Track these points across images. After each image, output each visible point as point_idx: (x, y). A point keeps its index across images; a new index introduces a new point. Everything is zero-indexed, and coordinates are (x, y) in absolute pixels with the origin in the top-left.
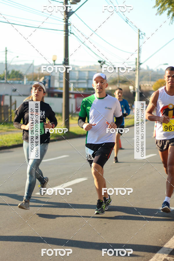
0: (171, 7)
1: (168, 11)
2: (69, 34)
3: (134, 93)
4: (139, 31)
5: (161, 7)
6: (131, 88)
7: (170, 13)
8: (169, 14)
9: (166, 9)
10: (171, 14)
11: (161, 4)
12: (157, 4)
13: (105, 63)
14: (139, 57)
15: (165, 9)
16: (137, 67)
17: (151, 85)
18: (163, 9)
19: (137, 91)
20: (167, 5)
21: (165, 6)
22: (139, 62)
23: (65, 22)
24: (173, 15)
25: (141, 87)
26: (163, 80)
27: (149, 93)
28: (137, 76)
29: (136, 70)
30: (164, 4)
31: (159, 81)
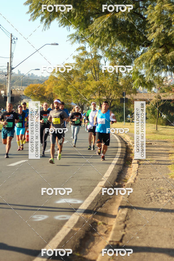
0: (44, 13)
1: (42, 18)
3: (6, 98)
5: (35, 13)
6: (3, 92)
7: (43, 19)
8: (42, 20)
10: (44, 20)
11: (34, 11)
14: (11, 62)
15: (38, 15)
16: (9, 72)
17: (22, 90)
18: (37, 16)
19: (9, 96)
21: (39, 12)
22: (11, 67)
24: (46, 22)
25: (12, 91)
26: (34, 85)
27: (20, 97)
28: (9, 80)
29: (8, 74)
30: (37, 10)
31: (30, 86)
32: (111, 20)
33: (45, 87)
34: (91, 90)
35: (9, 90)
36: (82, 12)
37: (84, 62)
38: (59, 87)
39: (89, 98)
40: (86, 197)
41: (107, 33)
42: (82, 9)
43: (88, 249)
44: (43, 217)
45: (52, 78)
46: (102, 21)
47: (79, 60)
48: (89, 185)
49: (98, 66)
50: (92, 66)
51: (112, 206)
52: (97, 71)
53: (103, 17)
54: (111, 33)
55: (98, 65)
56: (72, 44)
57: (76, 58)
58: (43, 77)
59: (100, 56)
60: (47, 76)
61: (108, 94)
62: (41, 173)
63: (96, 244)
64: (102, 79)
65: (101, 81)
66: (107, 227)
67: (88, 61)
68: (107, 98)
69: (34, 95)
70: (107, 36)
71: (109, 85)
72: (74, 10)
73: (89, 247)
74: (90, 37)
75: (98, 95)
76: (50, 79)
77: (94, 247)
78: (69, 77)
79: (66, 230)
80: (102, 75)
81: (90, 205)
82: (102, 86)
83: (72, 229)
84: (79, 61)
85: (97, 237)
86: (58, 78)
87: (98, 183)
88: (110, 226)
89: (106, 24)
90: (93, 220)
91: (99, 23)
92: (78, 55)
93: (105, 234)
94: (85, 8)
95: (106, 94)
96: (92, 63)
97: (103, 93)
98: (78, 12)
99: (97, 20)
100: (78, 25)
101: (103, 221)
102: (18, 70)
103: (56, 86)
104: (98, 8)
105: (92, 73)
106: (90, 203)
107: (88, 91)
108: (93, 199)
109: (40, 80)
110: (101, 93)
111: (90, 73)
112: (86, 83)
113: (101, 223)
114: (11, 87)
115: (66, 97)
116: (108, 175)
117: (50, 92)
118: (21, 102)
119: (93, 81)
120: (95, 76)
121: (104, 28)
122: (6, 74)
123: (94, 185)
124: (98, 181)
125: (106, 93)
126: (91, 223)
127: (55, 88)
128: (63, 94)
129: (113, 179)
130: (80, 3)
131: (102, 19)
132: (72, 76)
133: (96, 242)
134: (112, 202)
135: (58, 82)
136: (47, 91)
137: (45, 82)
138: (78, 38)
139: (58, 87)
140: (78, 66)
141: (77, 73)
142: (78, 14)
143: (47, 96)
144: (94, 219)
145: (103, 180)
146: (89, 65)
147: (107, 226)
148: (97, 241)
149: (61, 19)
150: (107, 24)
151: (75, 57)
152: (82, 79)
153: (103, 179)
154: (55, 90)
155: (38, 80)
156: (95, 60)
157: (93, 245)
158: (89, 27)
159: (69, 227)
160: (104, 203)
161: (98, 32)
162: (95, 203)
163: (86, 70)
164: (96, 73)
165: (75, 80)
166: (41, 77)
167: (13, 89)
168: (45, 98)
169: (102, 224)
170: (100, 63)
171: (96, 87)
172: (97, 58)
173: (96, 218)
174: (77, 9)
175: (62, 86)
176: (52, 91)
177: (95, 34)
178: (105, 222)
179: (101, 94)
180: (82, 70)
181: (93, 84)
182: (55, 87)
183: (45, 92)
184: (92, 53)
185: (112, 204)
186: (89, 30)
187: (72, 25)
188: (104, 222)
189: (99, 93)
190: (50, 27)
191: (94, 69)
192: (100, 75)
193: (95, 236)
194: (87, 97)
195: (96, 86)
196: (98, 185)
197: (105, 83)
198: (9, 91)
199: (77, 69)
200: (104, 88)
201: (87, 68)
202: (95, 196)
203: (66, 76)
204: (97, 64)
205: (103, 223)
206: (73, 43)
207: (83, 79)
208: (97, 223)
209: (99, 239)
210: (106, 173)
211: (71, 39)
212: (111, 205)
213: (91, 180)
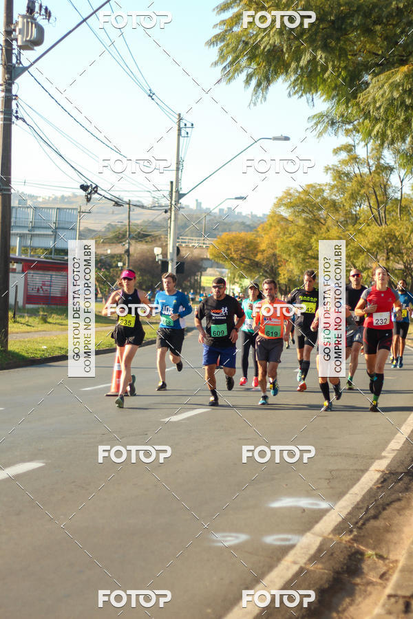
0: (254, 66)
1: (247, 76)
2: (14, 119)
3: (165, 264)
4: (180, 119)
5: (231, 63)
6: (158, 251)
7: (251, 79)
8: (248, 81)
9: (242, 71)
10: (254, 82)
11: (230, 59)
12: (222, 57)
13: (96, 192)
15: (239, 70)
16: (173, 203)
17: (204, 246)
18: (236, 70)
19: (172, 260)
20: (244, 61)
21: (241, 63)
22: (177, 191)
23: (2, 91)
24: (259, 85)
25: (181, 249)
26: (234, 234)
27: (200, 264)
28: (172, 223)
29: (171, 209)
30: (237, 57)
31: (223, 236)
32: (411, 80)
33: (259, 240)
34: (368, 246)
35: (173, 247)
36: (344, 61)
37: (350, 180)
38: (291, 239)
39: (363, 267)
40: (341, 495)
41: (401, 110)
42: (343, 53)
43: (338, 612)
44: (237, 537)
45: (275, 218)
46: (390, 81)
47: (340, 175)
48: (351, 468)
49: (385, 191)
50: (371, 190)
51: (401, 517)
52: (382, 203)
53: (392, 72)
54: (410, 111)
55: (385, 187)
56: (319, 136)
57: (332, 171)
58: (256, 216)
59: (390, 167)
60: (264, 215)
61: (409, 256)
62: (240, 439)
63: (357, 602)
64: (394, 221)
65: (392, 226)
66: (386, 565)
67: (359, 178)
68: (405, 266)
69: (232, 259)
70: (402, 117)
71: (410, 236)
72: (323, 56)
73: (340, 609)
74: (361, 120)
75: (385, 258)
76: (271, 219)
77: (351, 609)
78: (314, 215)
79: (288, 569)
80: (393, 211)
81: (349, 513)
82: (391, 236)
83: (303, 565)
84: (340, 177)
85: (360, 586)
86: (290, 219)
87: (372, 463)
88: (393, 562)
89: (398, 90)
90: (354, 547)
91: (383, 86)
92: (337, 163)
93: (379, 581)
94: (350, 51)
95: (403, 257)
96: (371, 184)
97: (395, 254)
98: (333, 62)
99: (378, 81)
100: (334, 93)
101: (378, 551)
102: (197, 200)
103: (285, 238)
104: (380, 52)
105: (370, 207)
106: (349, 509)
107: (360, 251)
108: (359, 498)
109: (248, 223)
110: (390, 254)
111: (365, 206)
112: (355, 230)
113: (372, 555)
114: (178, 238)
115: (307, 263)
116: (398, 447)
117: (270, 251)
118: (201, 275)
119: (373, 225)
120: (377, 213)
121: (394, 99)
122: (166, 208)
123: (362, 468)
124: (373, 459)
125: (402, 253)
126: (349, 553)
127: (282, 242)
128: (301, 255)
129: (409, 456)
130: (338, 40)
131: (389, 78)
132: (323, 213)
133: (357, 596)
134: (404, 509)
135: (290, 229)
136: (264, 248)
137: (259, 229)
138: (333, 123)
139: (288, 241)
140: (336, 189)
141: (335, 206)
142: (334, 67)
143: (263, 260)
144: (355, 545)
145: (385, 457)
146: (362, 187)
147: (387, 561)
148: (360, 596)
149: (293, 78)
150: (401, 88)
151: (330, 169)
152: (347, 221)
153: (383, 454)
154: (282, 246)
155: (243, 223)
156: (376, 176)
157: (351, 604)
158: (359, 95)
159: (295, 563)
160: (384, 509)
161: (380, 107)
162: (361, 508)
163: (357, 201)
164: (379, 207)
165: (329, 223)
166: (250, 217)
167: (184, 245)
168: (257, 267)
169: (375, 557)
170: (389, 183)
171: (380, 240)
172: (383, 171)
173: (361, 543)
174: (330, 53)
175: (298, 237)
176: (276, 249)
177: (373, 112)
178: (384, 552)
179: (392, 258)
180: (346, 200)
181: (374, 233)
182: (282, 239)
183: (257, 252)
184: (369, 160)
185: (401, 513)
186: (358, 104)
187: (319, 93)
188: (381, 553)
189: (387, 253)
190: (267, 97)
191: (374, 197)
192: (389, 213)
193: (358, 585)
194: (357, 265)
195: (380, 237)
196: (373, 468)
197: (401, 231)
198: (173, 249)
199: (334, 197)
200: (399, 244)
201: (358, 194)
202: (363, 493)
203: (307, 213)
204: (382, 186)
205: (376, 554)
206: (321, 134)
207: (349, 221)
208: (362, 554)
209: (365, 591)
210: (394, 441)
211: (316, 124)
212: (400, 515)
213: (356, 456)
